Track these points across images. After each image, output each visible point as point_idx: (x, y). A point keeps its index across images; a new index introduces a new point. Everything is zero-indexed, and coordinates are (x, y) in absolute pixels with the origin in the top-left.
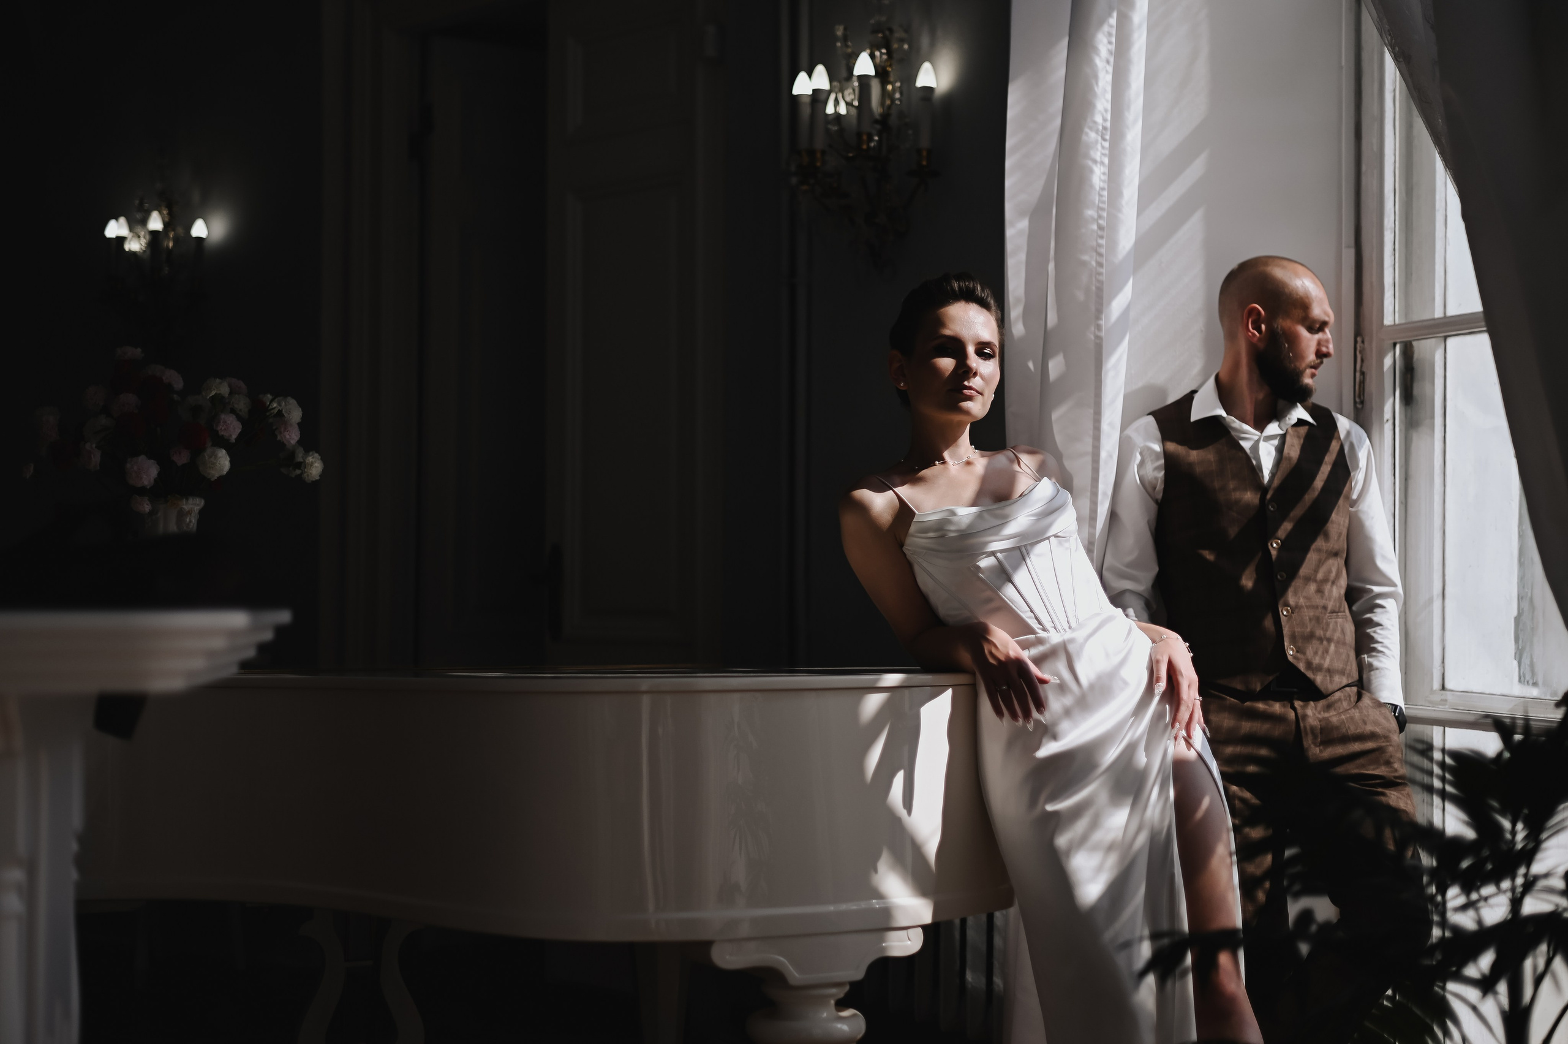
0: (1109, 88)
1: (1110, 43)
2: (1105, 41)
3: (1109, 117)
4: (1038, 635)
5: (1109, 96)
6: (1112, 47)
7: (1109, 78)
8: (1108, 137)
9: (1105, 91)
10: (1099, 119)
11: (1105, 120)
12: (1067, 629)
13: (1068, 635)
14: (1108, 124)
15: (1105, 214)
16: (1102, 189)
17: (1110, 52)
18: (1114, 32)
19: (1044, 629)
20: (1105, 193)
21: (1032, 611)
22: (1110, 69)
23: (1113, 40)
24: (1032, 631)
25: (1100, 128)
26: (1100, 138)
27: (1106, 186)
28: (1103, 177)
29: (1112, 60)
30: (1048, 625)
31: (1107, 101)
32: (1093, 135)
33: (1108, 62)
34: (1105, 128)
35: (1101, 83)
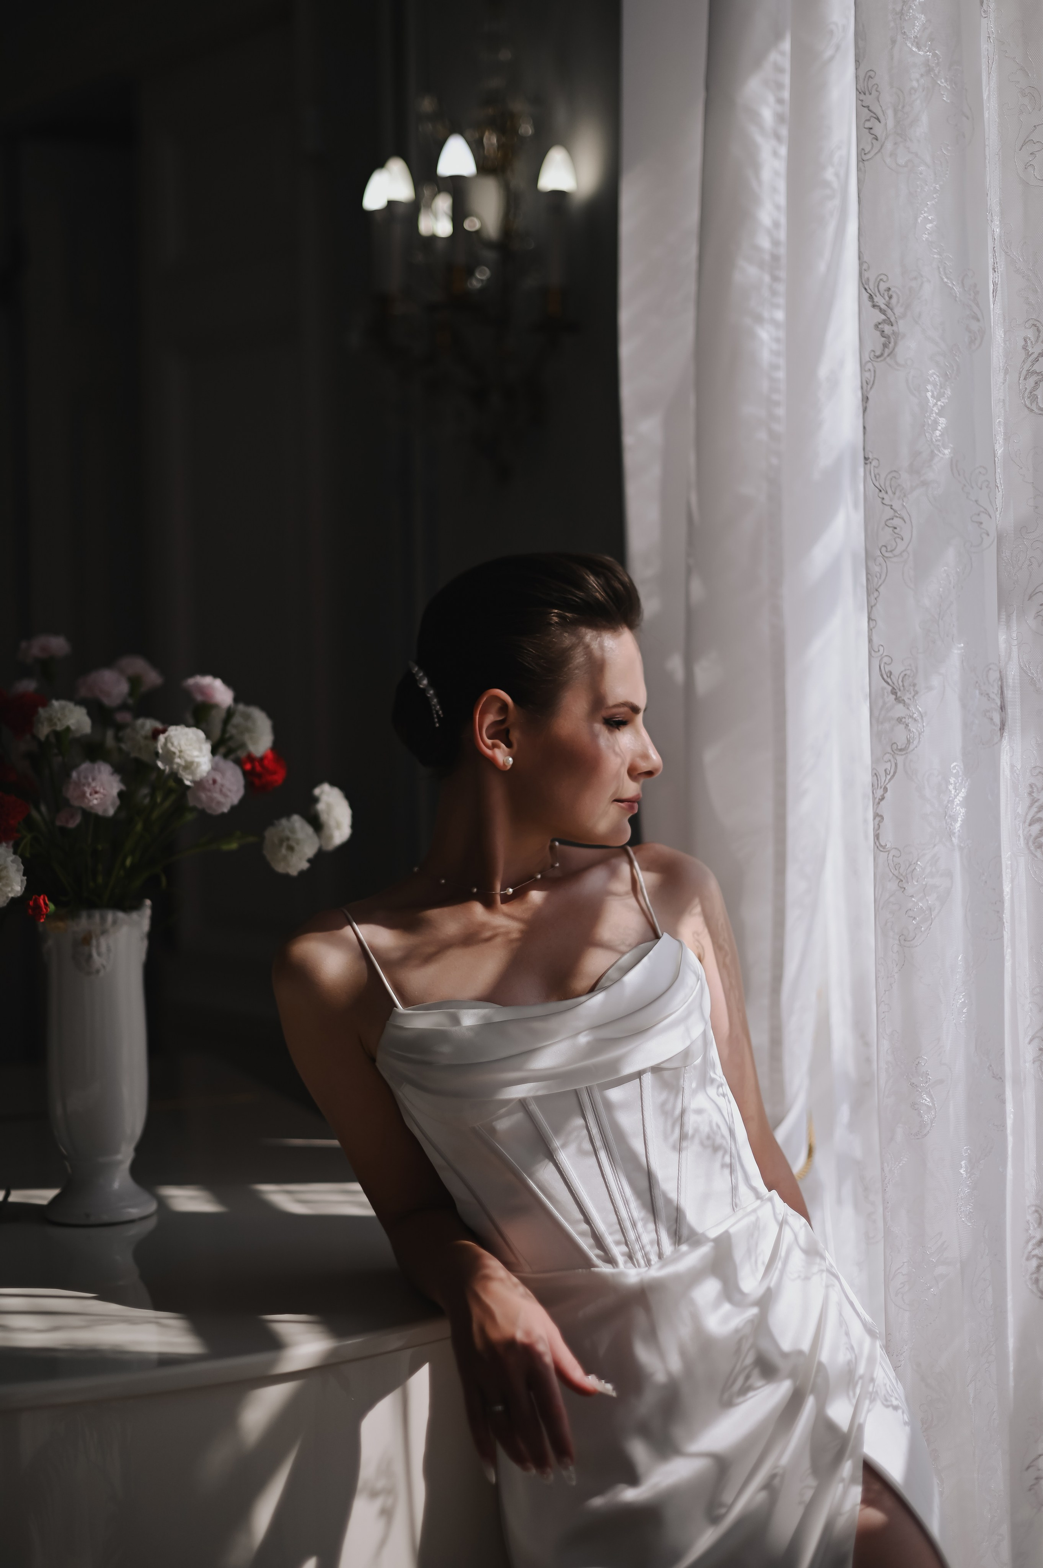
0: (782, 185)
1: (780, 101)
2: (771, 99)
3: (782, 235)
4: (596, 1269)
5: (782, 200)
6: (786, 109)
7: (780, 165)
8: (782, 274)
9: (774, 190)
10: (765, 243)
11: (776, 243)
12: (654, 1258)
13: (655, 1272)
14: (782, 251)
15: (781, 411)
16: (775, 367)
17: (780, 118)
18: (786, 79)
19: (610, 1260)
20: (781, 375)
21: (587, 1220)
22: (783, 151)
23: (786, 94)
24: (589, 1264)
25: (767, 257)
26: (767, 278)
27: (782, 362)
28: (775, 346)
29: (784, 131)
30: (617, 1251)
31: (778, 207)
32: (752, 271)
33: (778, 137)
34: (775, 258)
35: (766, 174)
